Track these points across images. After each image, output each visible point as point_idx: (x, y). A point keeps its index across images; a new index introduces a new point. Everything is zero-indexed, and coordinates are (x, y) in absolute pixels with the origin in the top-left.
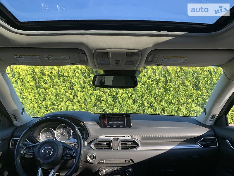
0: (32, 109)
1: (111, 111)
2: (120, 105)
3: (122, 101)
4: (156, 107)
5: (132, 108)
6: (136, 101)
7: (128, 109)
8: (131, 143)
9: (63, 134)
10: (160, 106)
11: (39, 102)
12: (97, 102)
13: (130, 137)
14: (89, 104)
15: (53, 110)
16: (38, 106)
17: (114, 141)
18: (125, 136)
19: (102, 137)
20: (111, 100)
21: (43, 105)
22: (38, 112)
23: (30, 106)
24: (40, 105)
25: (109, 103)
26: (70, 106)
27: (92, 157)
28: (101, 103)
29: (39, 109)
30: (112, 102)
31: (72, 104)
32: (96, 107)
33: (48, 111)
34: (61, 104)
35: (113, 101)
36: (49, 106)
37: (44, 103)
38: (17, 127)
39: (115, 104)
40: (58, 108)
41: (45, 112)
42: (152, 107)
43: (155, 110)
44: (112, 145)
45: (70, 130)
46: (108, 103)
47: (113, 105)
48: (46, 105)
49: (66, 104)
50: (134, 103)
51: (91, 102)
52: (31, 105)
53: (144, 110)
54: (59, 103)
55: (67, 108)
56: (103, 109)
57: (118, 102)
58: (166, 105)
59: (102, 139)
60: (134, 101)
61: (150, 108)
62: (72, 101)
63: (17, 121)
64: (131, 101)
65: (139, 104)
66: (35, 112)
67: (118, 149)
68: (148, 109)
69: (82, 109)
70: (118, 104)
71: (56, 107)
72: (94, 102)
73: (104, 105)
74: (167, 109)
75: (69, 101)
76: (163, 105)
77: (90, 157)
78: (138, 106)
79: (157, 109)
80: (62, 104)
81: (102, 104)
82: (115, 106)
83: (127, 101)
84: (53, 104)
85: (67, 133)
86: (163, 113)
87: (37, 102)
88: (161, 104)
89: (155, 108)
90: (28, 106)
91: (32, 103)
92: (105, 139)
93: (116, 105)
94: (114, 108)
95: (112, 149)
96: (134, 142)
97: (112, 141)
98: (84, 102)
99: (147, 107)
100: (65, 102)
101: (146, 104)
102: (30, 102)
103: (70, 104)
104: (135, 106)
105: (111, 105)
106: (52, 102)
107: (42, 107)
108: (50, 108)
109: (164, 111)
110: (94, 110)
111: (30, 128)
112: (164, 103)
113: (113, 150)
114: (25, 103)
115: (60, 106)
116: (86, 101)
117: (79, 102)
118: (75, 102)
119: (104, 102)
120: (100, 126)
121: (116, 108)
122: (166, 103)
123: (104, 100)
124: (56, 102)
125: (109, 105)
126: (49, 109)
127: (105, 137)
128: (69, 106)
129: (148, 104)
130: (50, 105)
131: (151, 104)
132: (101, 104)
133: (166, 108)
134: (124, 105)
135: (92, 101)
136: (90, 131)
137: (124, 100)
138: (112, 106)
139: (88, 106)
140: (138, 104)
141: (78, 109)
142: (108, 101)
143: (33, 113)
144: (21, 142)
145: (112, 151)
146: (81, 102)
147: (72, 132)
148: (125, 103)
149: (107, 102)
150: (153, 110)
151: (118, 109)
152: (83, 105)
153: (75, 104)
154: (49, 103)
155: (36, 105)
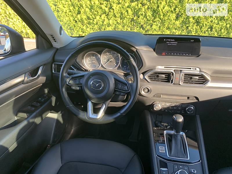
0: (68, 23)
1: (149, 27)
2: (160, 20)
3: (163, 16)
4: (203, 24)
5: (173, 24)
6: (180, 16)
7: (169, 26)
8: (198, 78)
9: (110, 60)
10: (208, 22)
11: (74, 15)
12: (134, 17)
13: (198, 69)
14: (125, 18)
15: (89, 24)
16: (73, 20)
17: (175, 73)
18: (191, 69)
19: (160, 67)
20: (150, 15)
21: (78, 19)
22: (75, 26)
23: (65, 19)
24: (76, 18)
25: (148, 18)
26: (106, 21)
27: (147, 90)
28: (139, 17)
29: (75, 23)
30: (151, 16)
31: (108, 18)
32: (133, 22)
33: (84, 25)
34: (96, 18)
35: (153, 15)
36: (84, 20)
37: (79, 16)
38: (57, 49)
39: (154, 19)
40: (94, 22)
41: (81, 26)
42: (198, 23)
43: (201, 27)
44: (172, 78)
45: (118, 56)
46: (146, 18)
47: (153, 20)
48: (82, 19)
49: (102, 18)
50: (177, 18)
51: (128, 17)
52: (67, 18)
53: (188, 27)
54: (94, 17)
55: (103, 22)
56: (141, 24)
57: (159, 16)
58: (216, 21)
59: (159, 70)
60: (178, 16)
61: (196, 25)
62: (108, 15)
63: (56, 42)
64: (174, 16)
65: (183, 20)
66: (71, 26)
67: (180, 84)
68: (193, 26)
69: (118, 24)
70: (158, 19)
71: (91, 21)
72: (131, 16)
73: (142, 20)
74: (217, 26)
75: (105, 15)
76: (212, 21)
77: (144, 90)
78: (181, 22)
79: (204, 25)
80: (98, 17)
81: (140, 19)
82: (154, 22)
83: (169, 16)
84: (88, 18)
85: (115, 58)
86: (210, 30)
87: (72, 16)
88: (210, 20)
89: (201, 25)
90: (64, 19)
91: (68, 16)
92: (163, 70)
93: (156, 20)
94: (153, 23)
95: (172, 82)
96: (202, 76)
97: (172, 73)
98: (120, 17)
99: (192, 24)
100: (100, 16)
101: (191, 20)
102: (65, 16)
103: (106, 19)
104: (178, 23)
105: (149, 20)
106: (87, 16)
107: (78, 21)
108: (86, 22)
109: (211, 28)
110: (131, 25)
111: (72, 55)
112: (214, 19)
113: (174, 84)
114: (61, 16)
115: (95, 20)
116: (123, 15)
117: (115, 16)
118: (111, 16)
119: (142, 16)
120: (156, 53)
121: (155, 23)
122: (217, 19)
123: (142, 15)
124: (91, 15)
125: (148, 20)
126: (85, 24)
127: (163, 68)
128: (104, 20)
129: (193, 19)
130: (86, 18)
131: (198, 19)
132: (138, 19)
133: (215, 25)
134: (165, 20)
135: (128, 15)
136: (144, 59)
137: (166, 15)
138: (151, 22)
139: (125, 21)
140: (181, 19)
141: (114, 23)
142: (147, 15)
143: (69, 27)
144: (65, 71)
145: (172, 85)
146: (117, 16)
147: (120, 59)
148: (166, 18)
149: (145, 16)
150: (198, 27)
151: (157, 25)
152: (119, 20)
153: (111, 18)
154: (84, 17)
155: (72, 19)
